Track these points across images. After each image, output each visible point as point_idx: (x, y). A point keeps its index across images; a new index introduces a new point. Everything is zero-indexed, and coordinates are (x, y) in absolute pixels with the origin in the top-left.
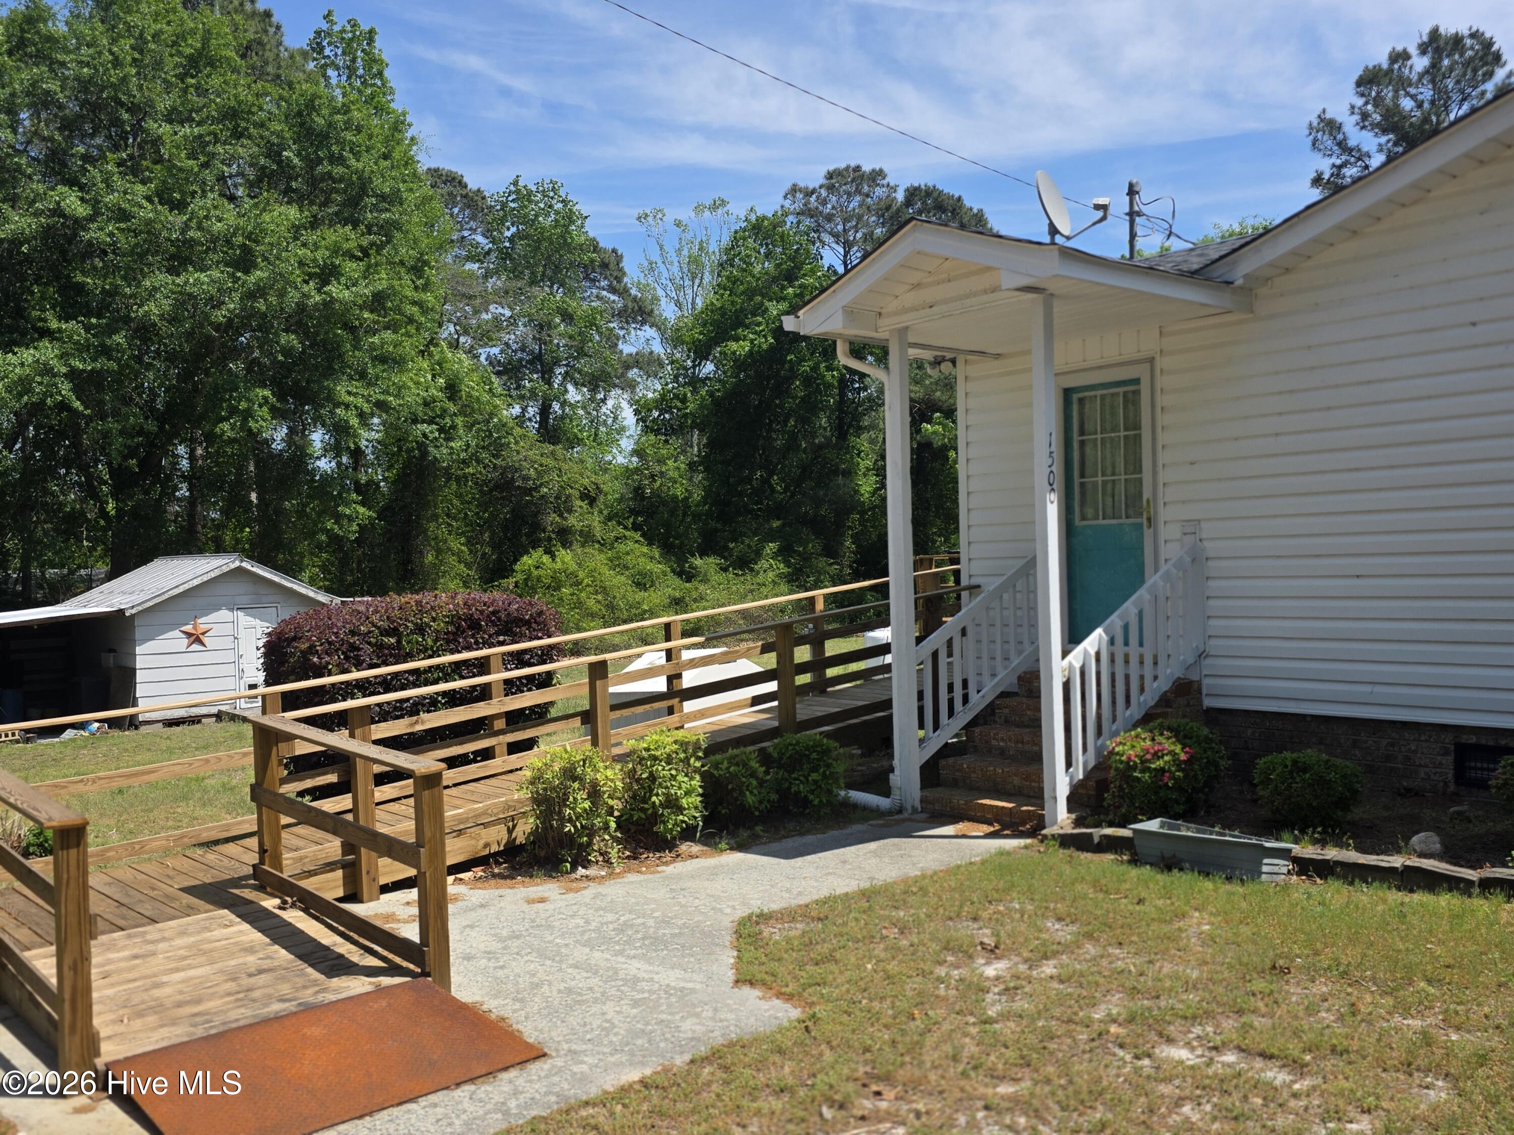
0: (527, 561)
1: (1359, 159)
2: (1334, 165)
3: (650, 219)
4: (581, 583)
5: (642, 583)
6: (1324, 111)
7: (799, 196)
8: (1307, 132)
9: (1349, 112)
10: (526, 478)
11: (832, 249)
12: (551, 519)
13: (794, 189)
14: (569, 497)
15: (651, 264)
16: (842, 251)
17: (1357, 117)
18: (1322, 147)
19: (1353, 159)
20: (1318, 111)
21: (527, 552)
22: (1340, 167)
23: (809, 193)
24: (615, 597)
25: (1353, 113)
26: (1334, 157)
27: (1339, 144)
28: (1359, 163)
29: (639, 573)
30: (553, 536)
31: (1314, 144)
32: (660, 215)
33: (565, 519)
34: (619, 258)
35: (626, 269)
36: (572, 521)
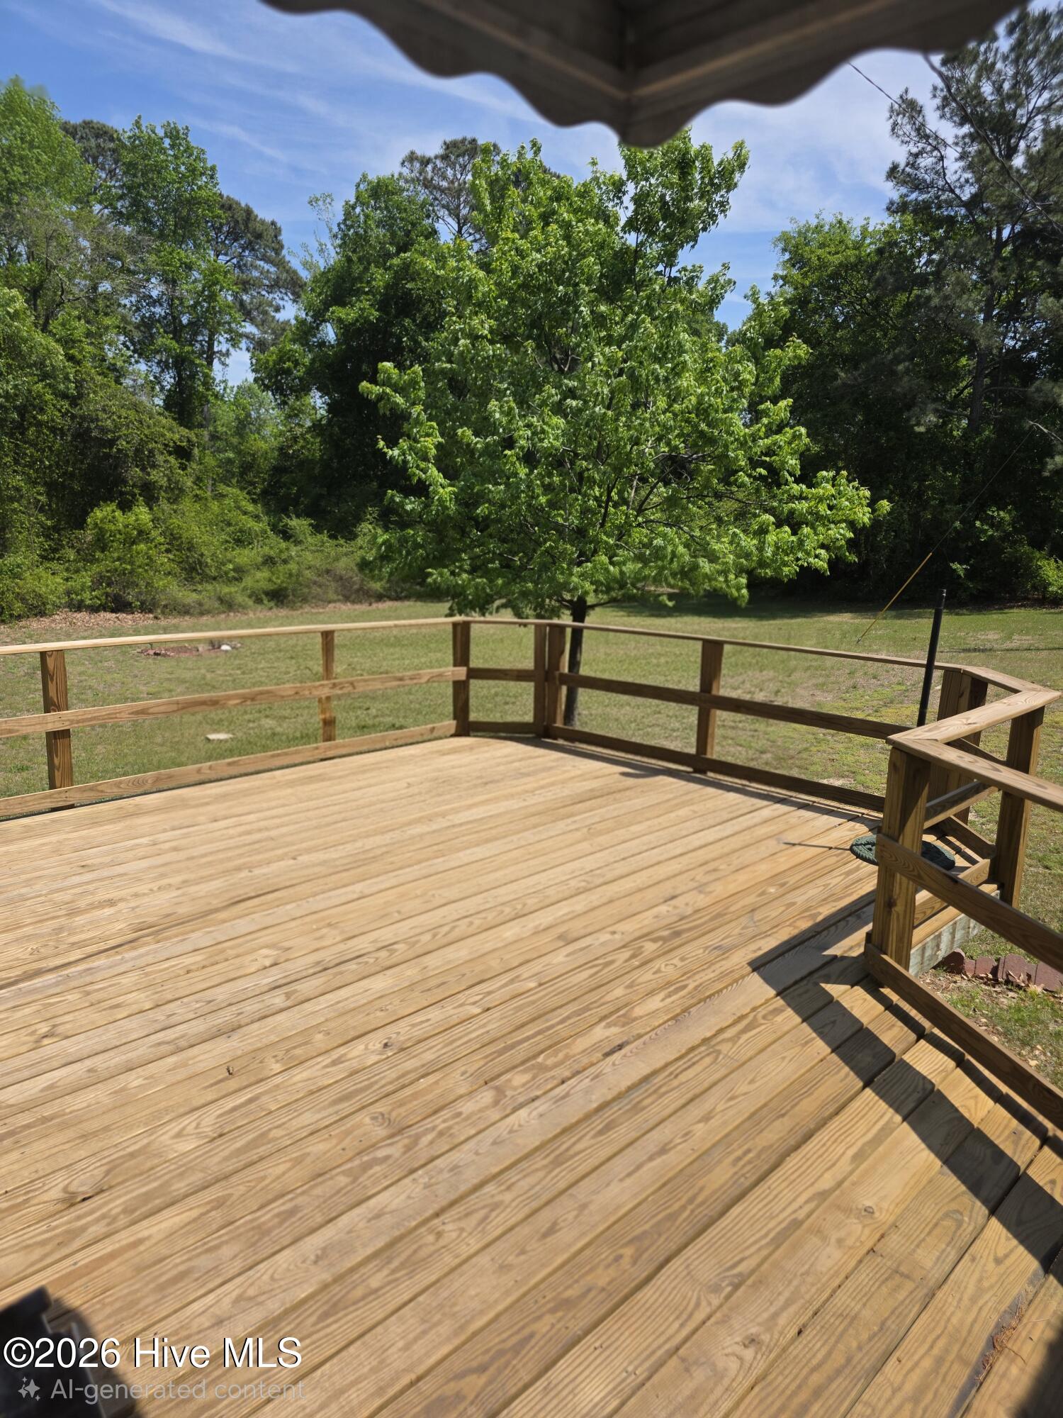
0: (98, 514)
1: (935, 148)
2: (911, 154)
3: (320, 203)
4: (152, 541)
5: (241, 539)
6: (906, 91)
7: (417, 165)
8: (888, 115)
9: (930, 95)
10: (103, 430)
11: (447, 224)
12: (134, 473)
13: (412, 158)
14: (151, 451)
15: (321, 245)
16: (456, 227)
17: (938, 101)
18: (901, 133)
19: (929, 148)
20: (901, 91)
21: (98, 505)
22: (916, 156)
23: (425, 162)
24: (202, 555)
25: (935, 96)
26: (912, 144)
27: (918, 130)
28: (935, 153)
29: (241, 531)
30: (137, 491)
31: (893, 129)
32: (329, 200)
33: (149, 474)
34: (278, 231)
35: (284, 243)
36: (156, 476)
